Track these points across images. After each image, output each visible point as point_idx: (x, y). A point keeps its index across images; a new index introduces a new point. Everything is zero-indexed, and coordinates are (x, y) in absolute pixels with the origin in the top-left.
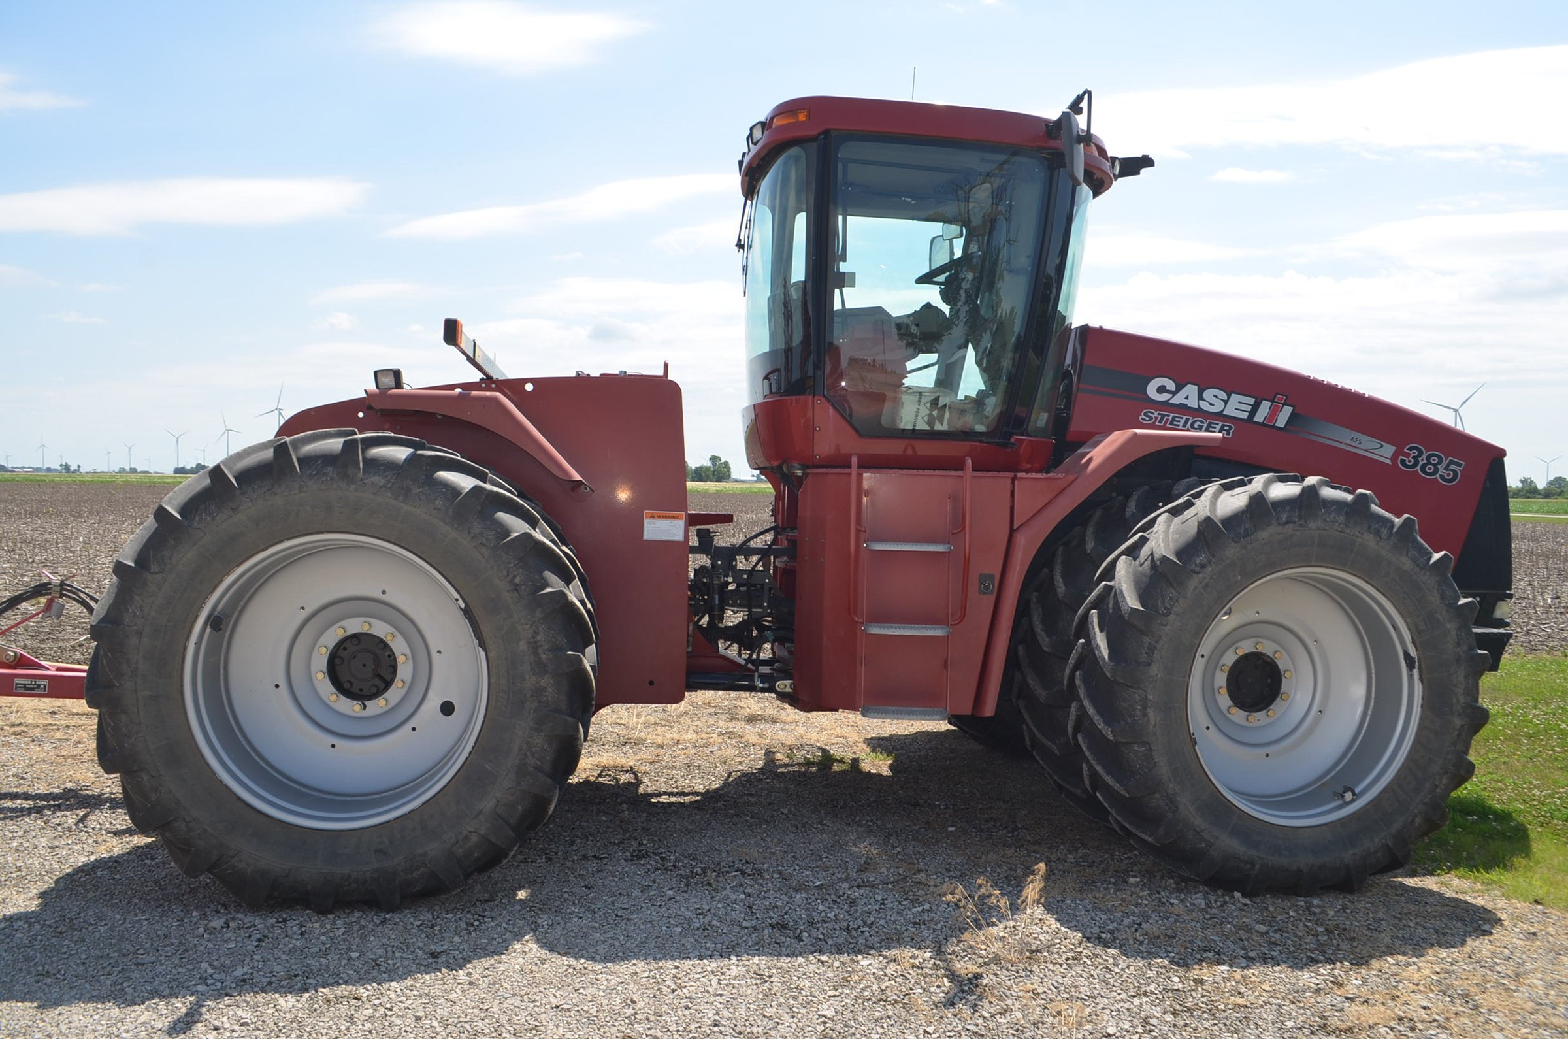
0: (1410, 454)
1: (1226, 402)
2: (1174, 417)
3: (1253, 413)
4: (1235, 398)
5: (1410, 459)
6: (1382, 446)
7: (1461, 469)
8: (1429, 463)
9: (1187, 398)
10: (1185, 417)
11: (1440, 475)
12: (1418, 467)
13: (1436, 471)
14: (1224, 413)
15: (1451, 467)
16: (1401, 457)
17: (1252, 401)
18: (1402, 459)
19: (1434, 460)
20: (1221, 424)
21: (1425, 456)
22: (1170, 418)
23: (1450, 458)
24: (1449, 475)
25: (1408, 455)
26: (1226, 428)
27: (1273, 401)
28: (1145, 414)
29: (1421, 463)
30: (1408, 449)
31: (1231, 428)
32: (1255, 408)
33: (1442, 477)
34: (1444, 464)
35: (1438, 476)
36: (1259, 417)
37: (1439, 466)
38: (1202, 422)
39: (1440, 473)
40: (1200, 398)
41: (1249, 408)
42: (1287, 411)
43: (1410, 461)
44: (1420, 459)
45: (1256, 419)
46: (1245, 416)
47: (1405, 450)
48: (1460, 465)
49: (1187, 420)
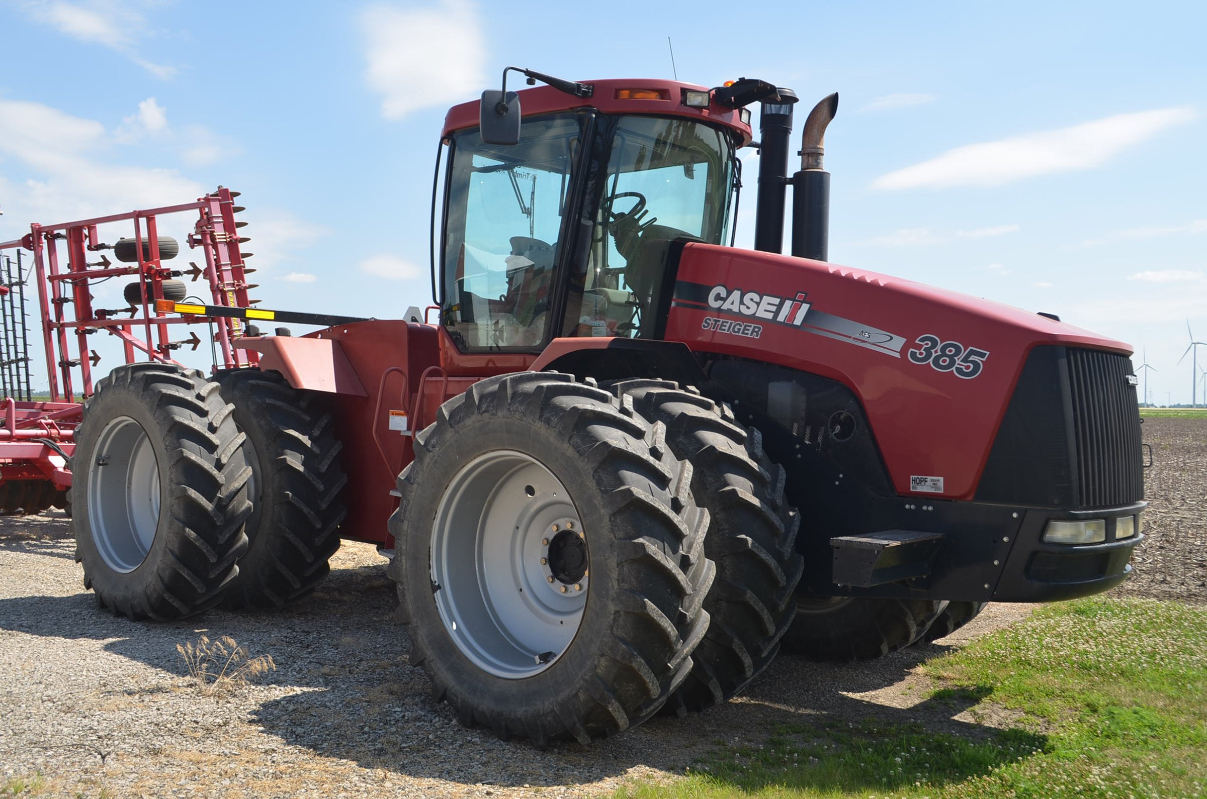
0: (922, 346)
1: (758, 304)
2: (723, 322)
3: (776, 313)
4: (766, 299)
5: (922, 351)
6: (892, 338)
7: (984, 360)
8: (944, 354)
9: (732, 304)
10: (730, 321)
11: (956, 368)
12: (931, 360)
13: (952, 363)
14: (757, 315)
15: (971, 359)
16: (911, 350)
17: (777, 301)
18: (912, 351)
19: (950, 351)
20: (753, 325)
21: (939, 347)
22: (720, 323)
23: (970, 348)
24: (968, 367)
25: (919, 347)
26: (756, 330)
27: (794, 300)
28: (706, 322)
29: (934, 355)
30: (919, 341)
31: (759, 329)
32: (780, 307)
33: (959, 370)
34: (963, 355)
35: (954, 369)
36: (781, 318)
37: (956, 358)
38: (741, 326)
39: (956, 365)
40: (742, 303)
41: (774, 309)
42: (805, 307)
43: (921, 354)
44: (933, 351)
45: (778, 319)
46: (770, 316)
47: (917, 341)
48: (983, 355)
49: (731, 323)
